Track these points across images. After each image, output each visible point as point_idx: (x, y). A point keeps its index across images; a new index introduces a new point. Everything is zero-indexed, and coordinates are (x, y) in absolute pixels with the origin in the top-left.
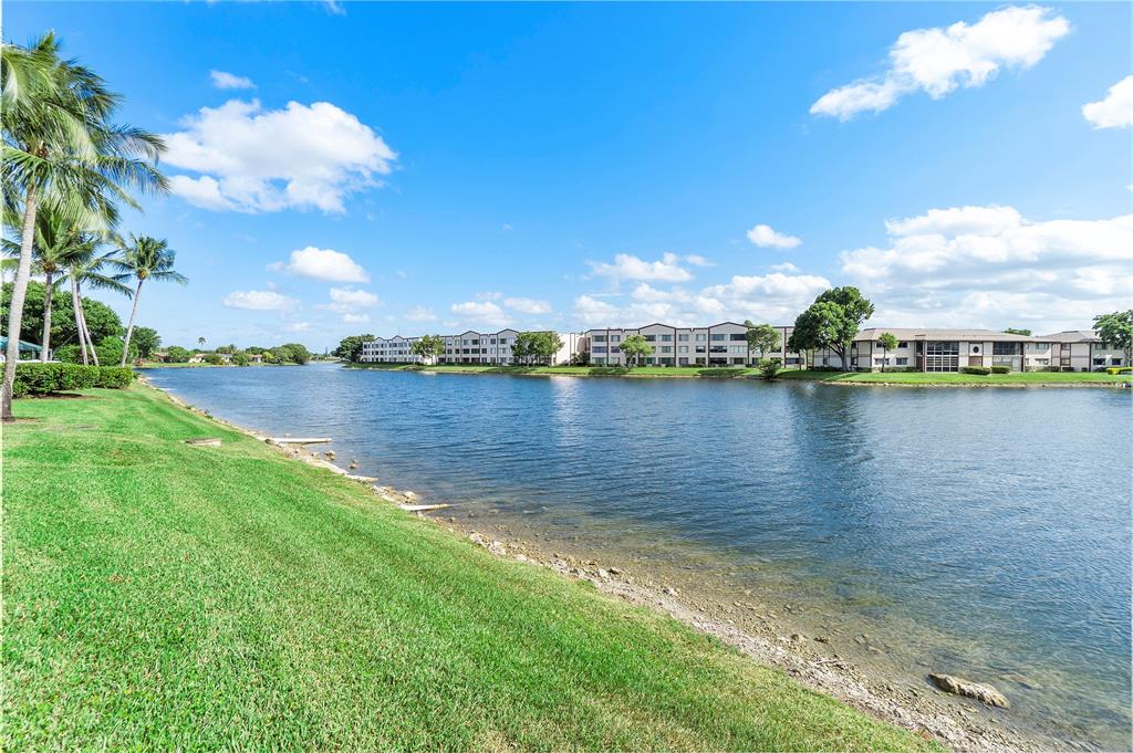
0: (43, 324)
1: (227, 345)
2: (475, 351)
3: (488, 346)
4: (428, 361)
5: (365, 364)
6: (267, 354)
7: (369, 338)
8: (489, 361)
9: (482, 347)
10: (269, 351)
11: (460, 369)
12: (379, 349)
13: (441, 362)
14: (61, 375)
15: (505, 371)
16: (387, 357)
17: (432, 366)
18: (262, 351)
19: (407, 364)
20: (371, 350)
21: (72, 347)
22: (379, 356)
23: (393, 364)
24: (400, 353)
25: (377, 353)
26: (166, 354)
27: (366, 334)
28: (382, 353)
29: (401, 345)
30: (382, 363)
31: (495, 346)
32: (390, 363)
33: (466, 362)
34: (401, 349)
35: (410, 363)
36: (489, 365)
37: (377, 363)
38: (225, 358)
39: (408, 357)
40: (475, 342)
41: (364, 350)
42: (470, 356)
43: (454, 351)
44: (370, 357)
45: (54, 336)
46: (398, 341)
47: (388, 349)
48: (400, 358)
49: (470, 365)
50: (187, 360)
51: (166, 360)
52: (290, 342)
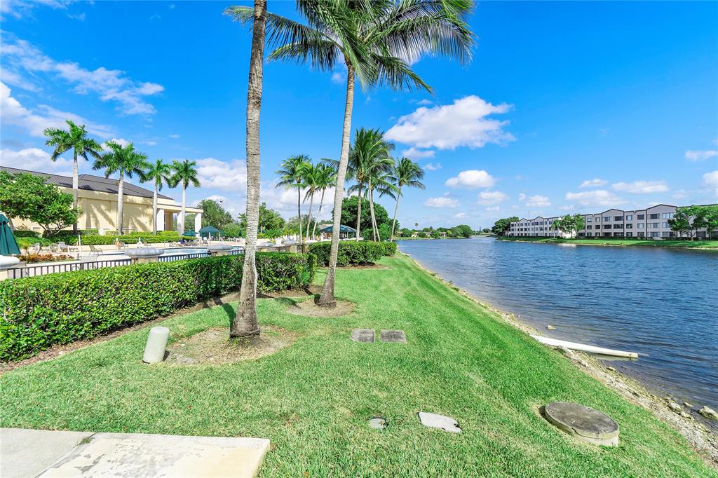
0: (357, 218)
1: (429, 227)
2: (617, 226)
3: (635, 221)
4: (568, 236)
5: (512, 238)
6: (449, 232)
7: (515, 219)
8: (635, 235)
9: (626, 222)
10: (450, 230)
11: (604, 243)
12: (524, 227)
13: (580, 236)
14: (366, 251)
15: (659, 245)
16: (531, 233)
17: (571, 239)
18: (445, 230)
19: (548, 237)
20: (517, 227)
21: (368, 230)
22: (524, 232)
23: (536, 237)
24: (541, 229)
25: (522, 230)
26: (402, 233)
27: (512, 216)
28: (526, 229)
29: (542, 223)
30: (527, 238)
31: (644, 221)
32: (532, 237)
33: (607, 236)
34: (542, 226)
35: (550, 237)
36: (635, 238)
37: (522, 236)
38: (428, 234)
39: (548, 232)
40: (618, 218)
41: (512, 228)
42: (612, 231)
43: (594, 227)
44: (516, 233)
45: (361, 224)
46: (539, 221)
47: (531, 227)
48: (541, 233)
49: (612, 238)
50: (410, 236)
51: (402, 235)
52: (462, 224)
